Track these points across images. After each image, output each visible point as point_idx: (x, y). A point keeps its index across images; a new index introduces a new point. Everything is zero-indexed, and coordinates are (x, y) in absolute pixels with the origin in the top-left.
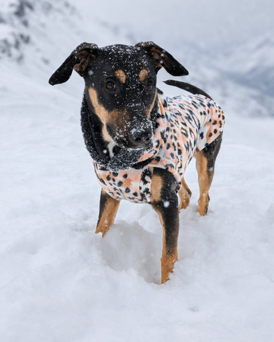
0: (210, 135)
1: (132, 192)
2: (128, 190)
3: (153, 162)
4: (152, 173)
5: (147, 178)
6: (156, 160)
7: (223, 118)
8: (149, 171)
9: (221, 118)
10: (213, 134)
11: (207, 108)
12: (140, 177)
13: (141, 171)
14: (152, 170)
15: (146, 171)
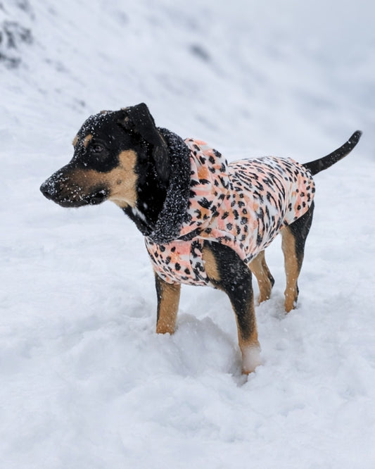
0: (299, 208)
1: (183, 268)
2: (178, 267)
3: (203, 233)
4: (202, 246)
5: (197, 251)
6: (206, 231)
7: (314, 190)
8: (198, 243)
9: (310, 191)
10: (302, 206)
11: (294, 175)
12: (189, 250)
13: (190, 243)
14: (202, 243)
15: (195, 243)
